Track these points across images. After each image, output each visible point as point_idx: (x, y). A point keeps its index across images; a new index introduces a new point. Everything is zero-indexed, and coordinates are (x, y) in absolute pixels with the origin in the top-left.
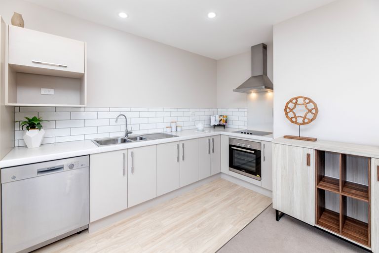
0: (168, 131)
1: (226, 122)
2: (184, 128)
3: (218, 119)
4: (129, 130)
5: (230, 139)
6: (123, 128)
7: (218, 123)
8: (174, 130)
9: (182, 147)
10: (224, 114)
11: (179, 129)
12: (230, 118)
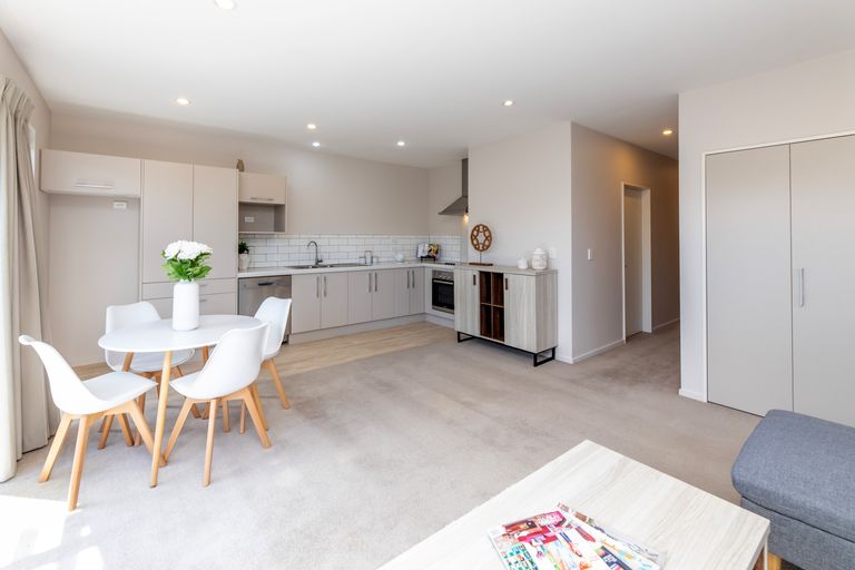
0: (362, 261)
1: (437, 253)
2: (381, 260)
3: (427, 249)
4: (320, 258)
5: (434, 272)
6: (313, 256)
7: (426, 254)
8: (369, 261)
9: (374, 277)
10: (437, 242)
11: (375, 260)
12: (444, 248)
